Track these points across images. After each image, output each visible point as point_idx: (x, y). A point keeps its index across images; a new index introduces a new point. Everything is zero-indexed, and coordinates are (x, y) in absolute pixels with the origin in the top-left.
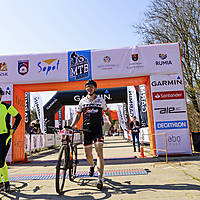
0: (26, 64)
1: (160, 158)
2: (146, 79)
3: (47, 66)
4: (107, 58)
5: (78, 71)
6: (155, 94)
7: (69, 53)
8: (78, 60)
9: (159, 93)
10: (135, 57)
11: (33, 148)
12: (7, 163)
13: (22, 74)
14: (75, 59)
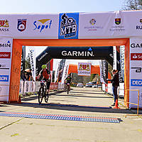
0: (24, 22)
1: (132, 110)
2: (126, 41)
3: (41, 24)
4: (93, 21)
5: (67, 30)
6: (133, 55)
8: (68, 21)
10: (118, 21)
11: (25, 91)
12: (5, 102)
13: (21, 30)
14: (65, 20)
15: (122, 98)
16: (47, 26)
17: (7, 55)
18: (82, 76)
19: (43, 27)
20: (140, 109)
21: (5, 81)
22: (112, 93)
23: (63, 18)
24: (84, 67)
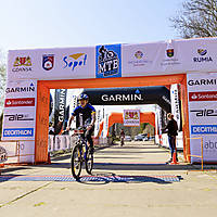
0: (51, 59)
2: (182, 78)
3: (73, 61)
4: (139, 54)
6: (191, 94)
7: (97, 47)
8: (107, 55)
9: (197, 94)
12: (30, 164)
13: (47, 69)
14: (103, 54)
17: (30, 102)
18: (129, 127)
19: (76, 63)
20: (205, 163)
21: (29, 135)
22: (168, 145)
23: (101, 51)
24: (131, 114)
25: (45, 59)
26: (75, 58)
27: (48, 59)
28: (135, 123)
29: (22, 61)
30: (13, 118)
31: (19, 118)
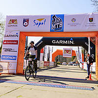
5: (56, 26)
10: (91, 20)
12: (14, 74)
13: (25, 26)
14: (54, 19)
15: (94, 73)
16: (42, 23)
17: (16, 42)
23: (53, 18)
24: (67, 51)
25: (24, 21)
26: (40, 21)
27: (26, 21)
28: (69, 56)
29: (13, 21)
30: (7, 50)
31: (10, 50)
